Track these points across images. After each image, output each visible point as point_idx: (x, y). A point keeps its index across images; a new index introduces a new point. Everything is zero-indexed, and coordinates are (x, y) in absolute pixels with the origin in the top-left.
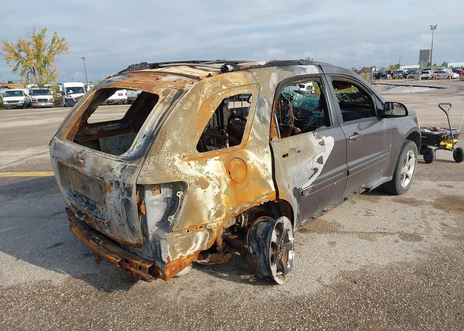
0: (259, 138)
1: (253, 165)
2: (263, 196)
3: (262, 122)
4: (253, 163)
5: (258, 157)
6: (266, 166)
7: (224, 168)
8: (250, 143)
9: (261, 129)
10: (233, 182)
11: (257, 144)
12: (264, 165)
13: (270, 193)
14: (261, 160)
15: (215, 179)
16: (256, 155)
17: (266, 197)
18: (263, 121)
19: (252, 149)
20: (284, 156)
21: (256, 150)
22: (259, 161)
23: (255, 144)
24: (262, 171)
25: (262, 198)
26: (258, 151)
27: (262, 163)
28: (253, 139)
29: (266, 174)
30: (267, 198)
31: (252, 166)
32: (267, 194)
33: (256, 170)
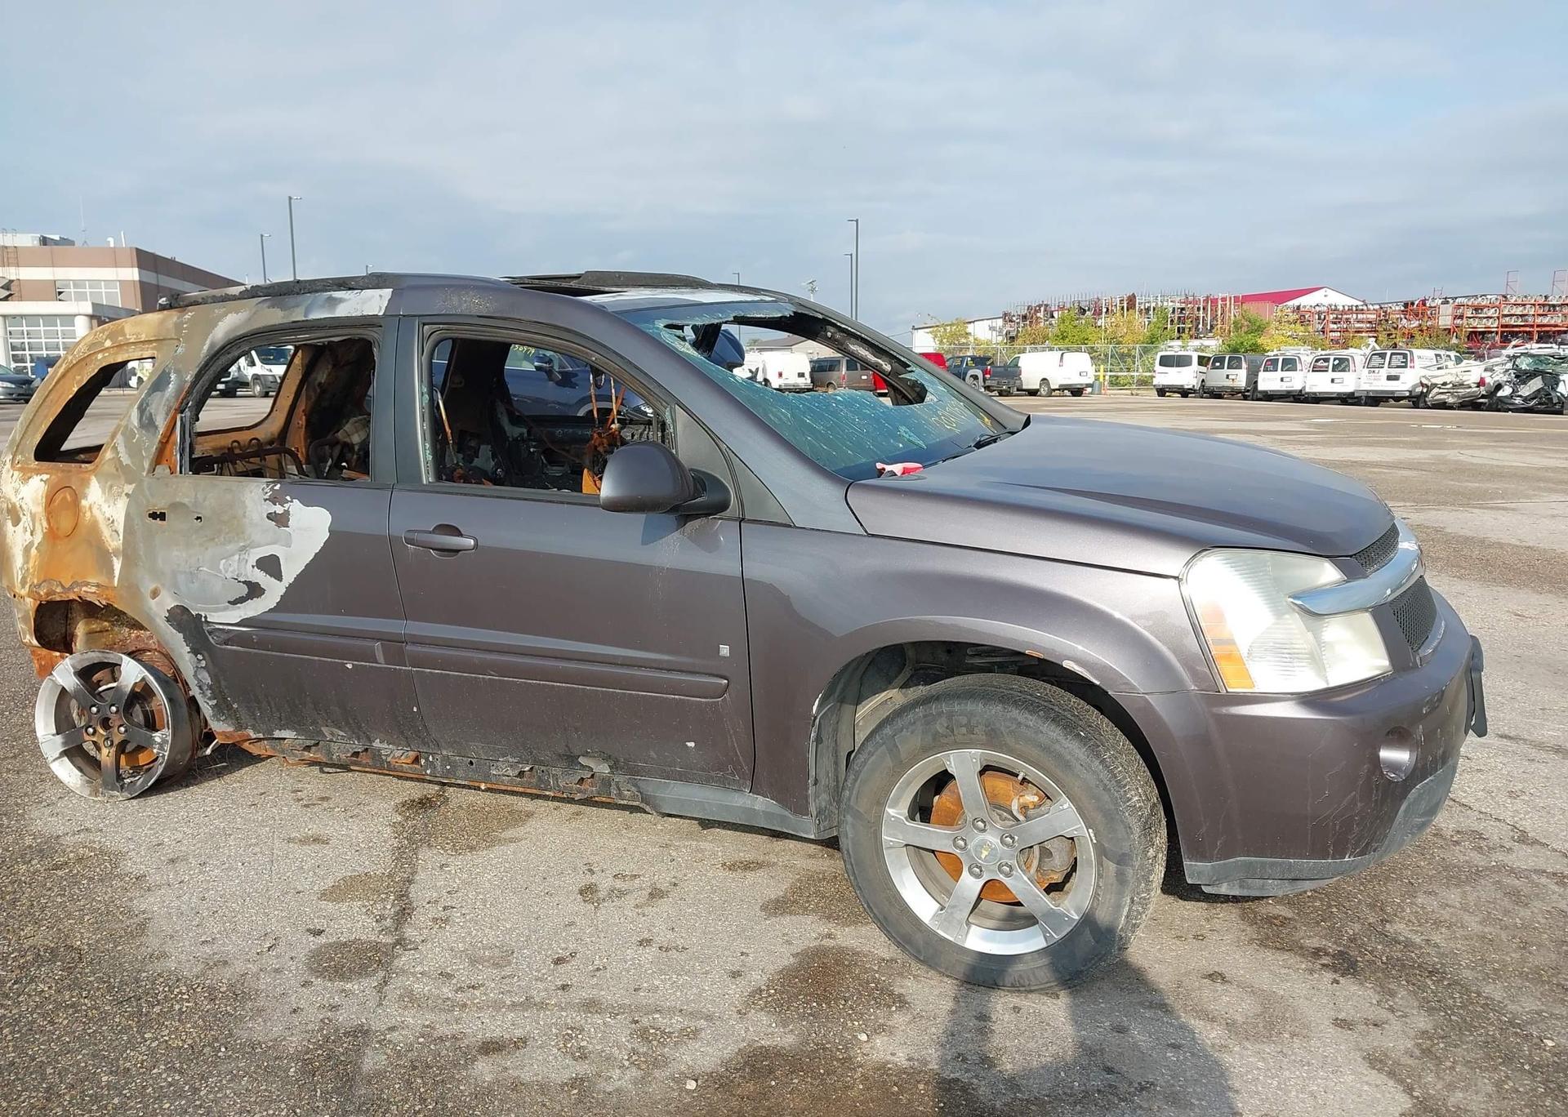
0: (125, 460)
1: (91, 512)
2: (87, 584)
3: (142, 426)
4: (90, 508)
5: (103, 499)
6: (116, 523)
7: (44, 500)
8: (106, 466)
9: (134, 441)
10: (52, 535)
11: (117, 470)
12: (111, 519)
13: (107, 588)
14: (109, 507)
15: (29, 515)
16: (104, 493)
17: (93, 589)
18: (148, 423)
19: (104, 479)
20: (154, 516)
21: (109, 483)
22: (105, 507)
23: (114, 471)
24: (106, 533)
25: (84, 589)
26: (111, 487)
27: (107, 515)
28: (114, 458)
29: (115, 543)
30: (95, 593)
31: (88, 514)
32: (98, 586)
33: (94, 527)
